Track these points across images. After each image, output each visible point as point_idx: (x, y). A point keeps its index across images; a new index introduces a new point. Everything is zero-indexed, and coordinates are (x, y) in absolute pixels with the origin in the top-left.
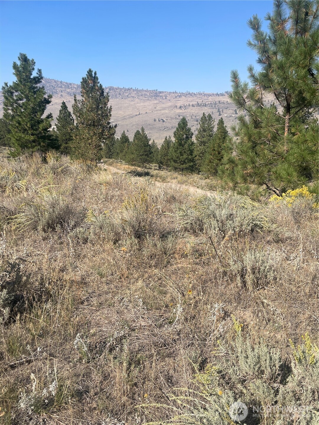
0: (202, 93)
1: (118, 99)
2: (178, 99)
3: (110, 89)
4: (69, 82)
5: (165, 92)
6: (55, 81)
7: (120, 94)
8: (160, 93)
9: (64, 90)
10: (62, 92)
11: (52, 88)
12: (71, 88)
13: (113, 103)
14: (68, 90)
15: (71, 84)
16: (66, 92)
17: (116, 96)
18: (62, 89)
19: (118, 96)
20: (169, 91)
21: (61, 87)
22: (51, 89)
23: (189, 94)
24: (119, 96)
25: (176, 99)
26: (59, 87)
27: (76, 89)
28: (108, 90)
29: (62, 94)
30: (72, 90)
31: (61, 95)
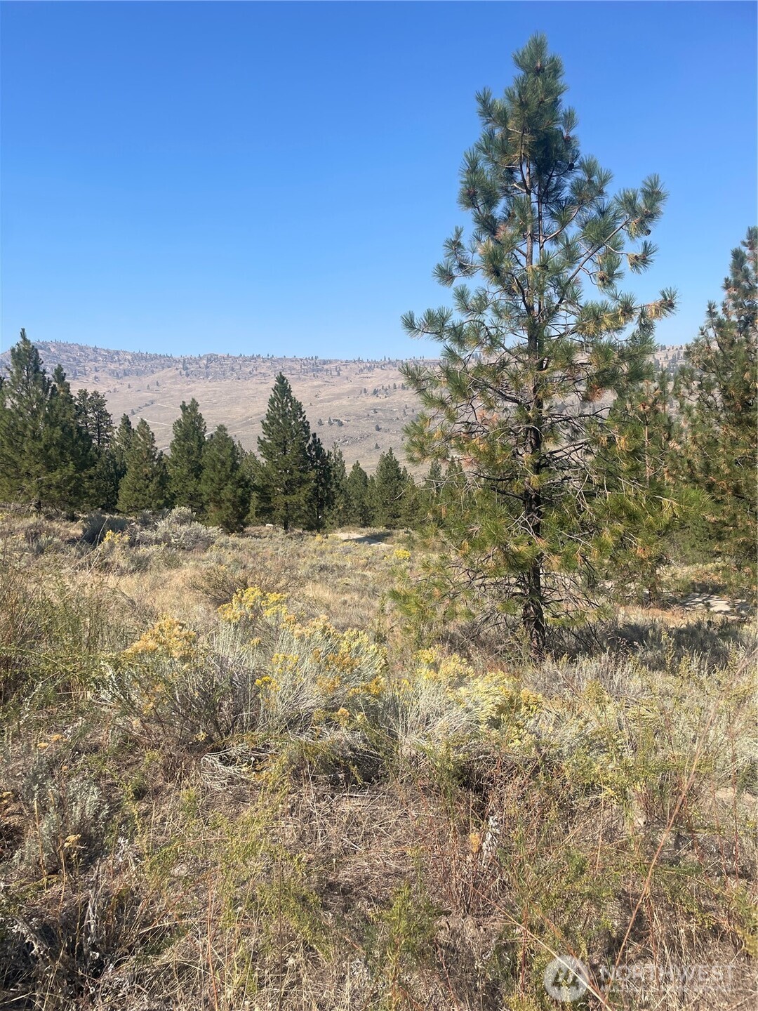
0: (419, 359)
1: (228, 381)
2: (366, 375)
3: (209, 360)
4: (113, 348)
5: (336, 361)
6: (81, 349)
7: (233, 369)
8: (324, 364)
9: (102, 367)
10: (97, 371)
11: (74, 363)
12: (119, 360)
13: (218, 389)
14: (112, 366)
15: (117, 353)
16: (106, 369)
17: (224, 374)
18: (97, 365)
19: (229, 374)
20: (344, 360)
21: (95, 360)
22: (71, 365)
23: (390, 362)
24: (232, 374)
25: (362, 375)
26: (91, 360)
27: (130, 363)
28: (205, 362)
29: (98, 374)
30: (120, 365)
31: (96, 378)
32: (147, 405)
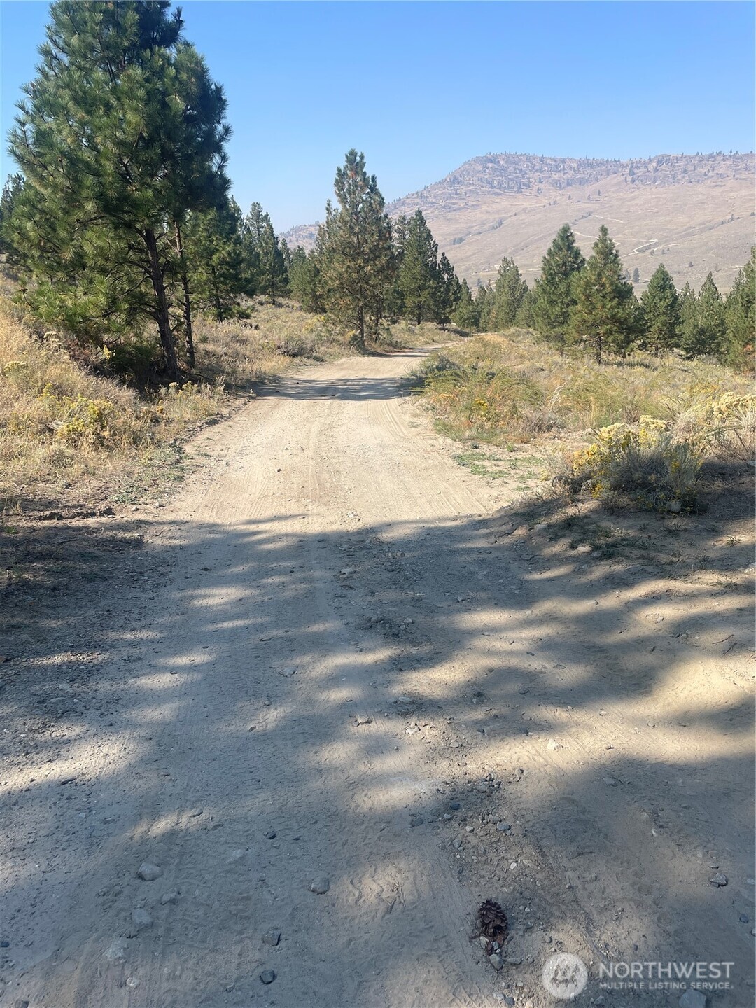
1: (677, 185)
3: (660, 162)
4: (559, 156)
6: (528, 159)
7: (685, 171)
9: (546, 177)
10: (540, 182)
11: (520, 175)
12: (564, 169)
13: (664, 196)
14: (556, 176)
15: (563, 161)
16: (550, 180)
17: (674, 178)
18: (542, 175)
19: (680, 177)
21: (541, 170)
22: (517, 177)
24: (683, 177)
26: (537, 171)
27: (575, 171)
28: (655, 164)
29: (541, 186)
30: (565, 173)
31: (539, 189)
32: (583, 217)
